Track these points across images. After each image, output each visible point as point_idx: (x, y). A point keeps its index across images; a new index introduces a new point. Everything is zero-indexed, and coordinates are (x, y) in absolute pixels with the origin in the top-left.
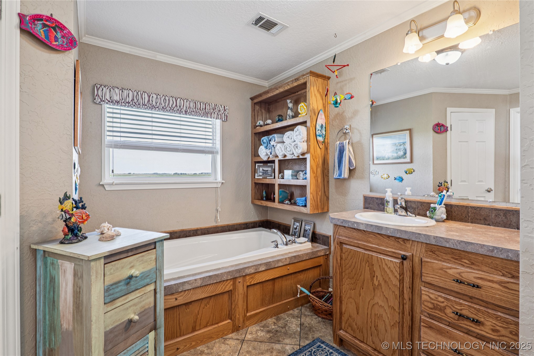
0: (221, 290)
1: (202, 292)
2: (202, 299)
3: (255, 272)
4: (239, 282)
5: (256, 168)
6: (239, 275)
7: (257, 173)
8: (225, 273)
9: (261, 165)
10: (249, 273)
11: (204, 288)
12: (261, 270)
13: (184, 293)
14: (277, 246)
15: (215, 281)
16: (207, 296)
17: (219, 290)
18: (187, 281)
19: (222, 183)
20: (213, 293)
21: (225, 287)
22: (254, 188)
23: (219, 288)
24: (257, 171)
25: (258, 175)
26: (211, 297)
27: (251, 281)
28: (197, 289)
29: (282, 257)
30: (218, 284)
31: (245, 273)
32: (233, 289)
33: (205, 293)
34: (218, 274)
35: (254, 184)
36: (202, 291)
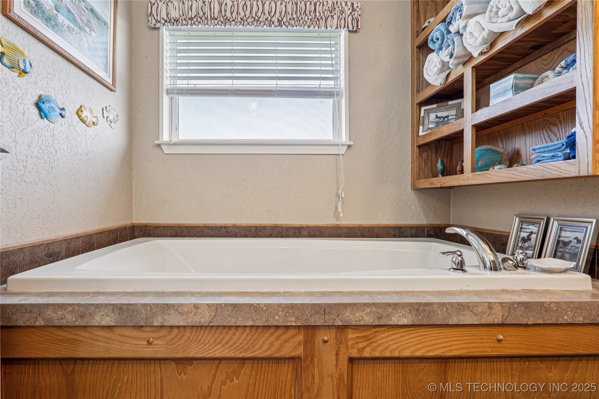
0: (269, 349)
1: (214, 342)
2: (221, 359)
3: (377, 323)
4: (325, 342)
5: (422, 114)
6: (323, 321)
7: (423, 126)
8: (280, 305)
9: (434, 108)
10: (354, 323)
11: (221, 333)
12: (395, 320)
13: (170, 333)
14: (462, 266)
15: (250, 323)
16: (233, 355)
17: (264, 348)
18: (173, 305)
19: (349, 146)
20: (246, 351)
21: (282, 346)
22: (417, 157)
23: (264, 342)
24: (424, 121)
25: (426, 128)
26: (244, 359)
27: (364, 348)
28: (202, 332)
29: (476, 299)
30: (260, 331)
31: (341, 321)
32: (306, 357)
33: (223, 346)
34: (259, 304)
35: (416, 150)
36: (216, 339)
